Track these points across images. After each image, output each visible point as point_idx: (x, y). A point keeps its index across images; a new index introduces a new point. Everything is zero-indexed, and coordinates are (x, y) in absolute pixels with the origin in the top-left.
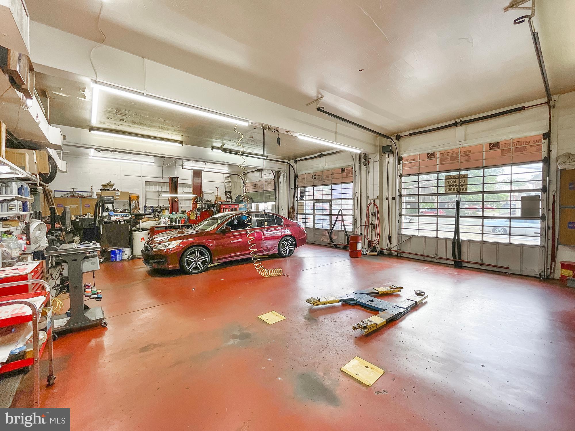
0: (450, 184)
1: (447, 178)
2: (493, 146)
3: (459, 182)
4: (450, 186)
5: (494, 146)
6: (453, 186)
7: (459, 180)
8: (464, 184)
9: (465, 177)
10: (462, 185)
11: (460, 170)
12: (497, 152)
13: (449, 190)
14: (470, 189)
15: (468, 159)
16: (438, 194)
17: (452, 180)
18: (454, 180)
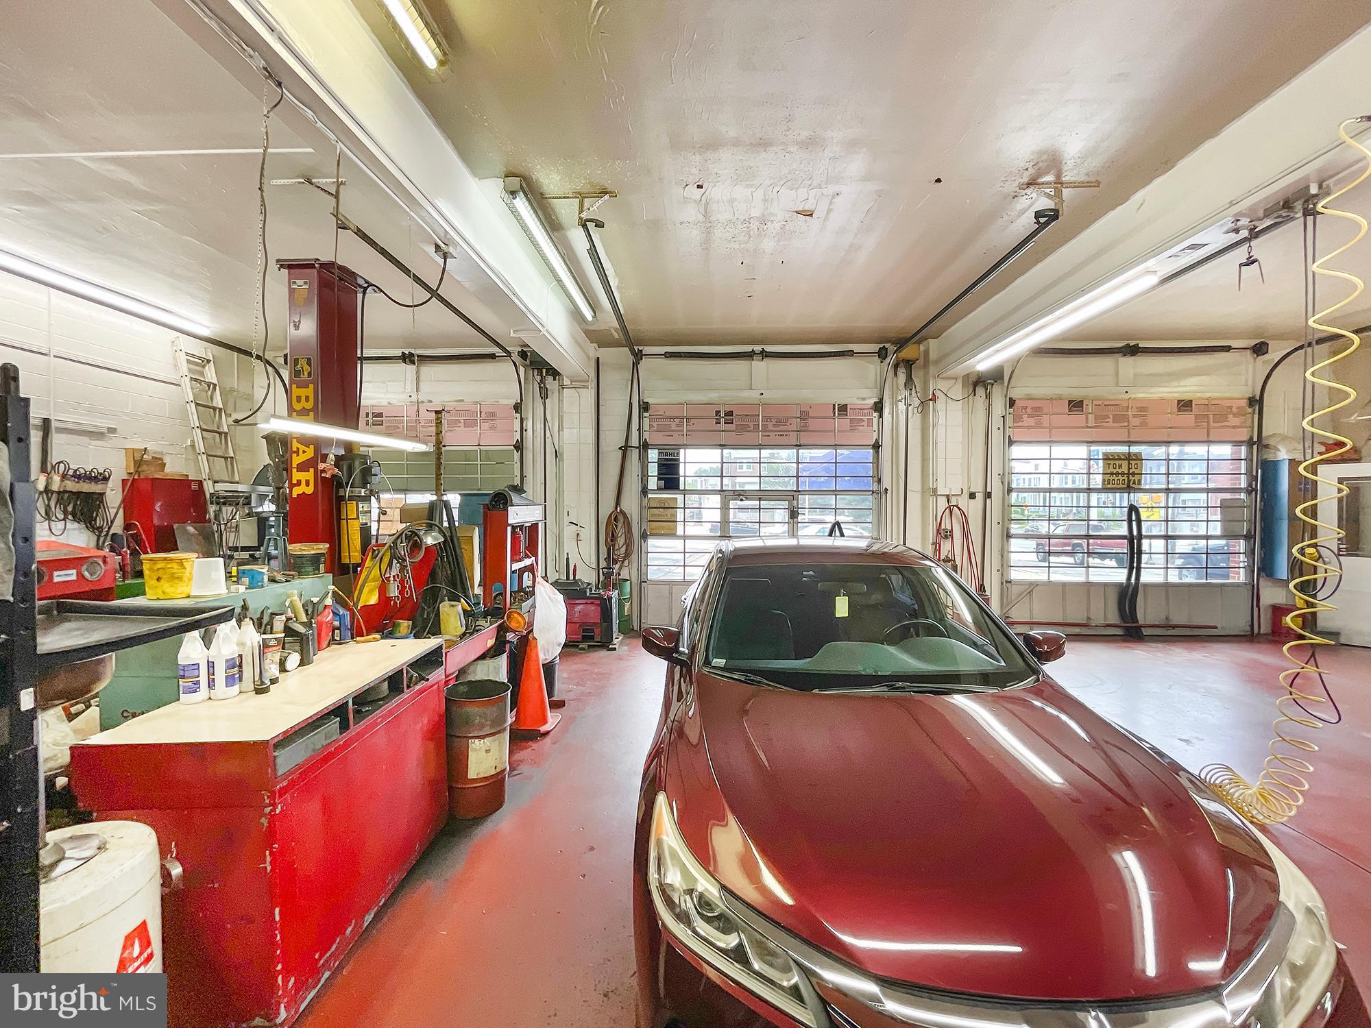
0: (1111, 470)
1: (1107, 458)
2: (1183, 406)
3: (1129, 469)
4: (1112, 474)
5: (1185, 405)
6: (1117, 473)
7: (1129, 464)
8: (1136, 471)
9: (1138, 458)
10: (1134, 474)
11: (1130, 443)
12: (1188, 418)
13: (1109, 483)
14: (1146, 482)
15: (1144, 424)
16: (1089, 490)
17: (1115, 462)
18: (1120, 462)
